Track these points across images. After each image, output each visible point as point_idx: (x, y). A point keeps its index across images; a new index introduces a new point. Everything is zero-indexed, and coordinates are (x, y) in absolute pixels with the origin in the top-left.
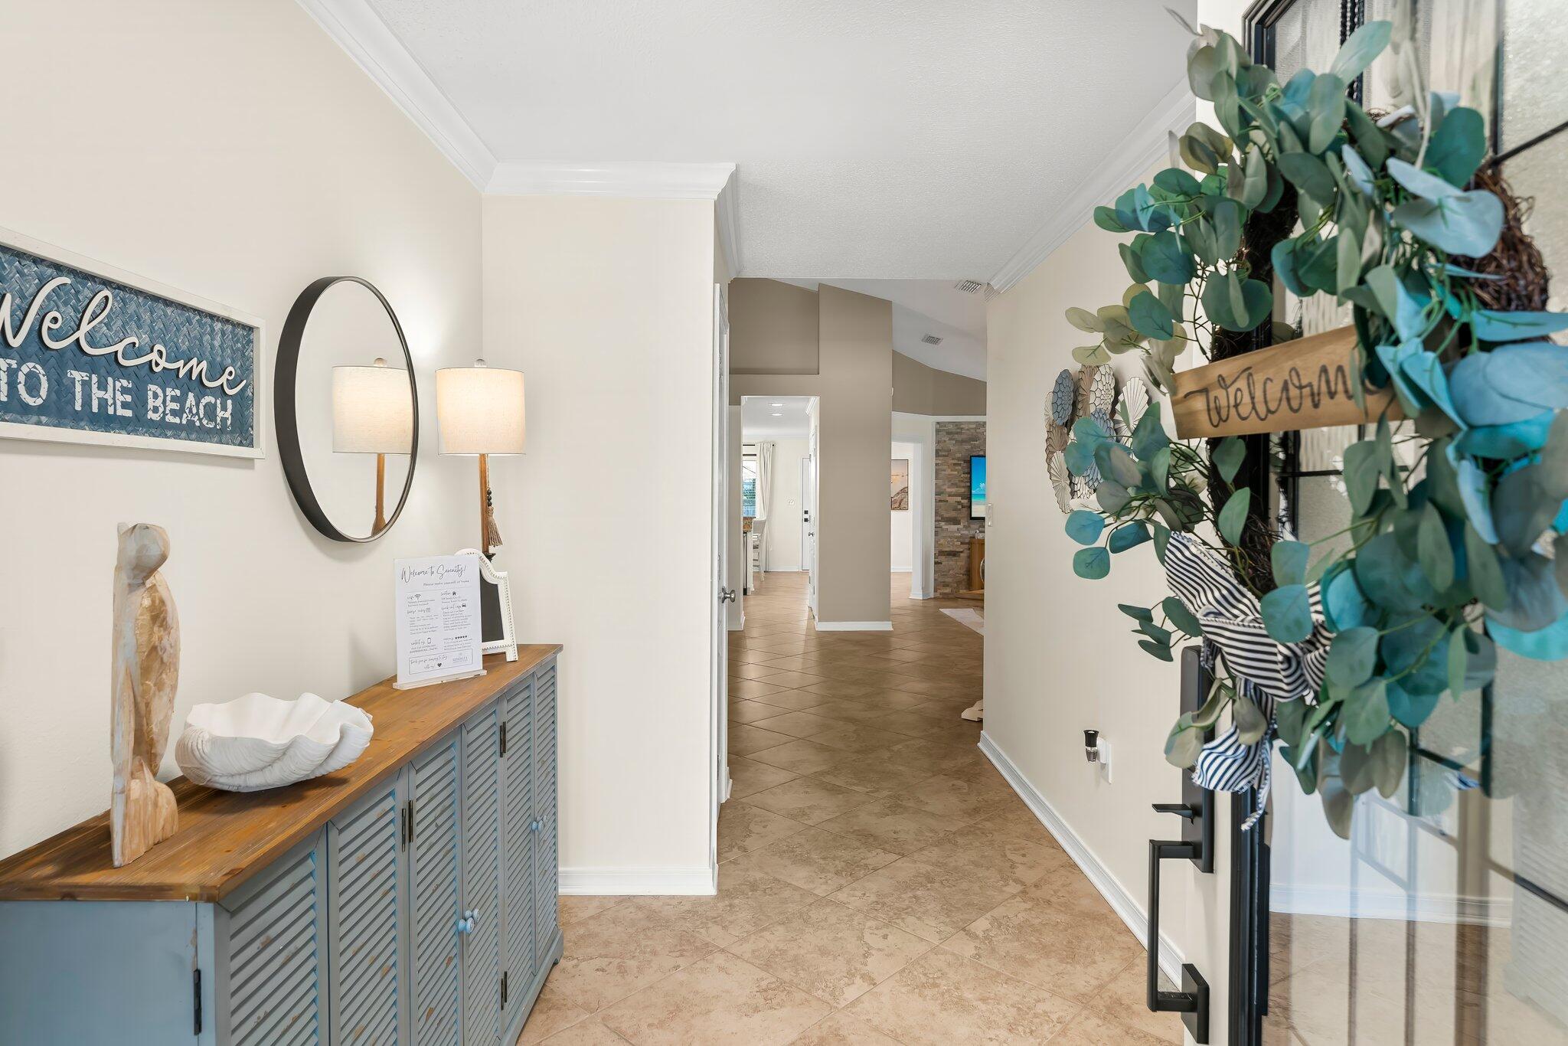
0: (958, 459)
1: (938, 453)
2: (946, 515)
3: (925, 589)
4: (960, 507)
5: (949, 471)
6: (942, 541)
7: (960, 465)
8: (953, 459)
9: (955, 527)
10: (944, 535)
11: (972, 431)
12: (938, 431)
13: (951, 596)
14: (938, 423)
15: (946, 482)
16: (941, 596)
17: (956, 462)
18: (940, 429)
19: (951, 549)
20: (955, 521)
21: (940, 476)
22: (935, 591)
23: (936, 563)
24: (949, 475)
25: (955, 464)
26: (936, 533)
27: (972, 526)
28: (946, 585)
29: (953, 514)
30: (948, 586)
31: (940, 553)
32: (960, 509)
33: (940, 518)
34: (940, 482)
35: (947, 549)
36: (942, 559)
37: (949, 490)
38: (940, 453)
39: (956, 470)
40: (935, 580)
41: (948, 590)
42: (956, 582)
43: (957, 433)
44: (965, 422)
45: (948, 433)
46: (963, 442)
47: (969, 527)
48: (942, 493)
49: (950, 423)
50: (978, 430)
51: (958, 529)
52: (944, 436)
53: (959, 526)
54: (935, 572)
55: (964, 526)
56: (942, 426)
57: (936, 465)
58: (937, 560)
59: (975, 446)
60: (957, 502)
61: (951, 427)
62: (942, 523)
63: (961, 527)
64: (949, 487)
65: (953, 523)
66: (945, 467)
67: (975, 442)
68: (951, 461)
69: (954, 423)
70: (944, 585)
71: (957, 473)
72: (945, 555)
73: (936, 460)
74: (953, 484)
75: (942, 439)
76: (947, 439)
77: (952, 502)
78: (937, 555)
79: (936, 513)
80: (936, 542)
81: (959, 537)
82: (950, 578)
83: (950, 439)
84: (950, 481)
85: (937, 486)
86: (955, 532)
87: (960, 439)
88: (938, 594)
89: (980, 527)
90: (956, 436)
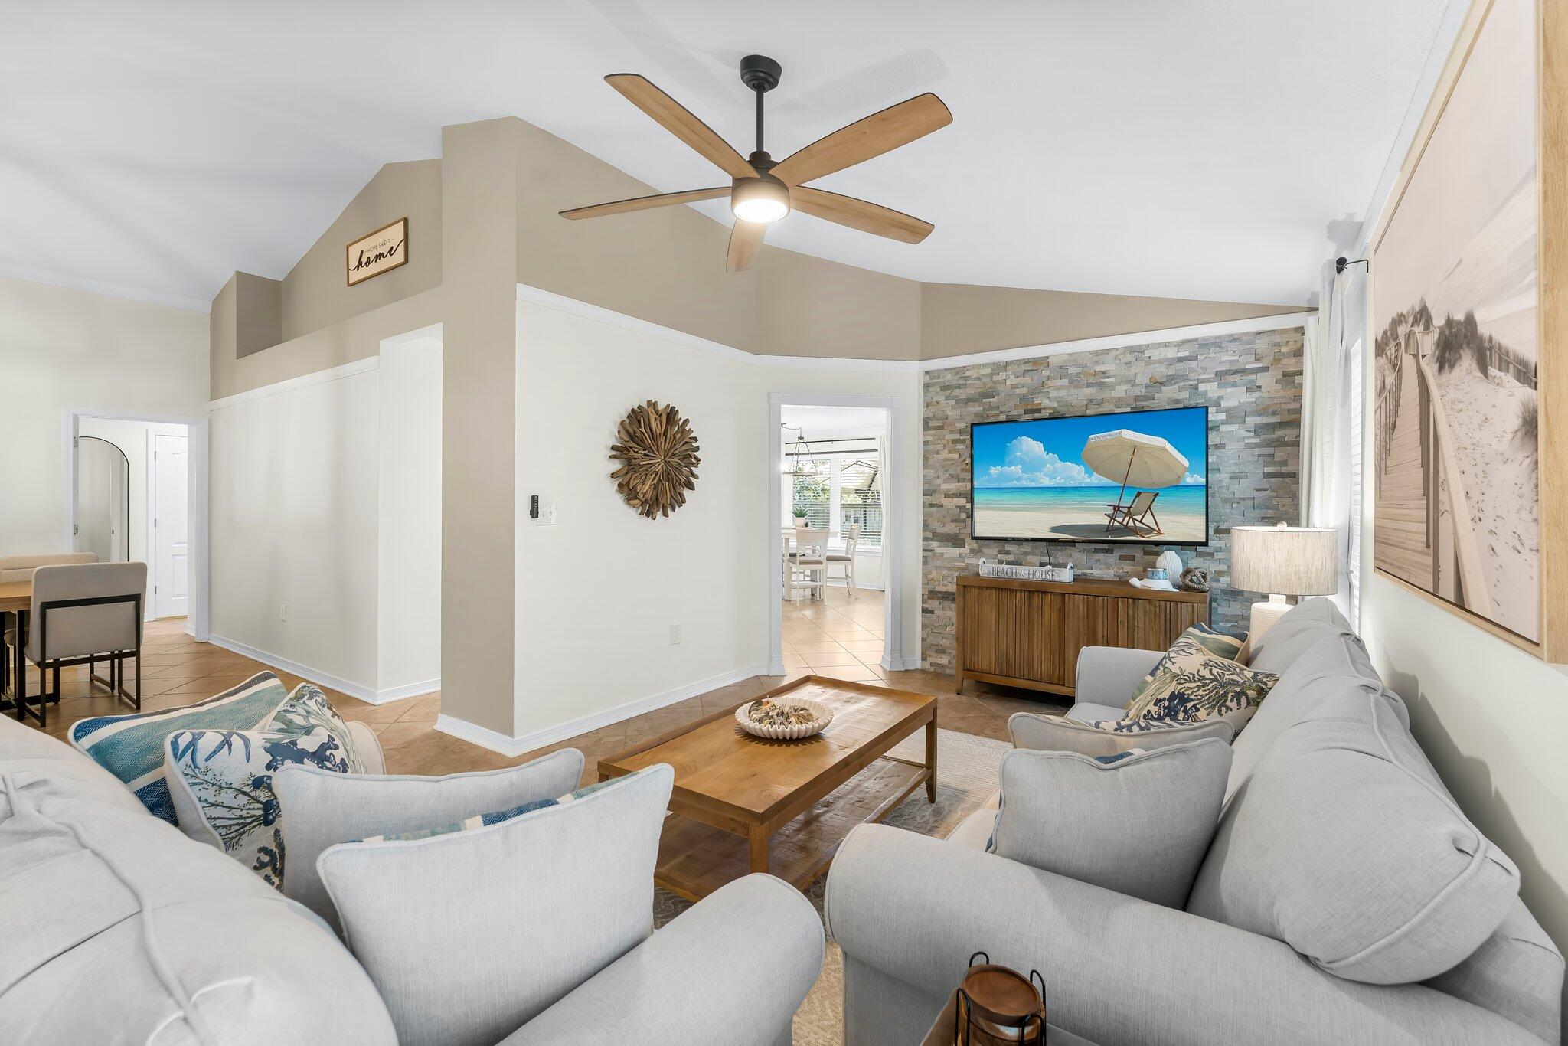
0: (961, 432)
1: (926, 421)
2: (940, 530)
6: (934, 574)
7: (964, 441)
8: (952, 432)
9: (955, 551)
10: (938, 563)
11: (985, 380)
12: (927, 386)
14: (927, 373)
15: (941, 474)
16: (932, 669)
17: (957, 436)
18: (932, 383)
19: (949, 588)
20: (956, 541)
21: (931, 462)
22: (924, 658)
23: (925, 611)
24: (945, 460)
25: (955, 442)
26: (925, 563)
27: (985, 550)
28: (939, 650)
29: (951, 528)
30: (944, 652)
31: (932, 595)
33: (931, 535)
34: (931, 473)
35: (943, 589)
36: (934, 604)
37: (945, 486)
38: (931, 424)
39: (957, 451)
40: (923, 640)
41: (944, 660)
43: (959, 387)
44: (973, 367)
45: (944, 388)
46: (968, 400)
47: (980, 551)
48: (934, 491)
49: (946, 370)
50: (995, 378)
51: (960, 555)
52: (937, 393)
53: (962, 550)
54: (924, 626)
55: (972, 551)
56: (934, 377)
57: (926, 443)
58: (925, 606)
59: (991, 408)
60: (958, 507)
61: (949, 376)
62: (935, 544)
63: (966, 550)
64: (946, 481)
65: (953, 544)
66: (939, 447)
67: (991, 400)
68: (949, 437)
69: (951, 369)
70: (937, 652)
71: (957, 456)
72: (938, 598)
73: (924, 435)
74: (952, 476)
75: (935, 400)
76: (941, 399)
77: (950, 507)
78: (926, 597)
79: (925, 525)
80: (925, 575)
81: (962, 569)
82: (947, 638)
83: (948, 398)
84: (946, 471)
85: (927, 480)
86: (953, 560)
87: (963, 397)
88: (927, 666)
89: (1000, 552)
90: (957, 392)
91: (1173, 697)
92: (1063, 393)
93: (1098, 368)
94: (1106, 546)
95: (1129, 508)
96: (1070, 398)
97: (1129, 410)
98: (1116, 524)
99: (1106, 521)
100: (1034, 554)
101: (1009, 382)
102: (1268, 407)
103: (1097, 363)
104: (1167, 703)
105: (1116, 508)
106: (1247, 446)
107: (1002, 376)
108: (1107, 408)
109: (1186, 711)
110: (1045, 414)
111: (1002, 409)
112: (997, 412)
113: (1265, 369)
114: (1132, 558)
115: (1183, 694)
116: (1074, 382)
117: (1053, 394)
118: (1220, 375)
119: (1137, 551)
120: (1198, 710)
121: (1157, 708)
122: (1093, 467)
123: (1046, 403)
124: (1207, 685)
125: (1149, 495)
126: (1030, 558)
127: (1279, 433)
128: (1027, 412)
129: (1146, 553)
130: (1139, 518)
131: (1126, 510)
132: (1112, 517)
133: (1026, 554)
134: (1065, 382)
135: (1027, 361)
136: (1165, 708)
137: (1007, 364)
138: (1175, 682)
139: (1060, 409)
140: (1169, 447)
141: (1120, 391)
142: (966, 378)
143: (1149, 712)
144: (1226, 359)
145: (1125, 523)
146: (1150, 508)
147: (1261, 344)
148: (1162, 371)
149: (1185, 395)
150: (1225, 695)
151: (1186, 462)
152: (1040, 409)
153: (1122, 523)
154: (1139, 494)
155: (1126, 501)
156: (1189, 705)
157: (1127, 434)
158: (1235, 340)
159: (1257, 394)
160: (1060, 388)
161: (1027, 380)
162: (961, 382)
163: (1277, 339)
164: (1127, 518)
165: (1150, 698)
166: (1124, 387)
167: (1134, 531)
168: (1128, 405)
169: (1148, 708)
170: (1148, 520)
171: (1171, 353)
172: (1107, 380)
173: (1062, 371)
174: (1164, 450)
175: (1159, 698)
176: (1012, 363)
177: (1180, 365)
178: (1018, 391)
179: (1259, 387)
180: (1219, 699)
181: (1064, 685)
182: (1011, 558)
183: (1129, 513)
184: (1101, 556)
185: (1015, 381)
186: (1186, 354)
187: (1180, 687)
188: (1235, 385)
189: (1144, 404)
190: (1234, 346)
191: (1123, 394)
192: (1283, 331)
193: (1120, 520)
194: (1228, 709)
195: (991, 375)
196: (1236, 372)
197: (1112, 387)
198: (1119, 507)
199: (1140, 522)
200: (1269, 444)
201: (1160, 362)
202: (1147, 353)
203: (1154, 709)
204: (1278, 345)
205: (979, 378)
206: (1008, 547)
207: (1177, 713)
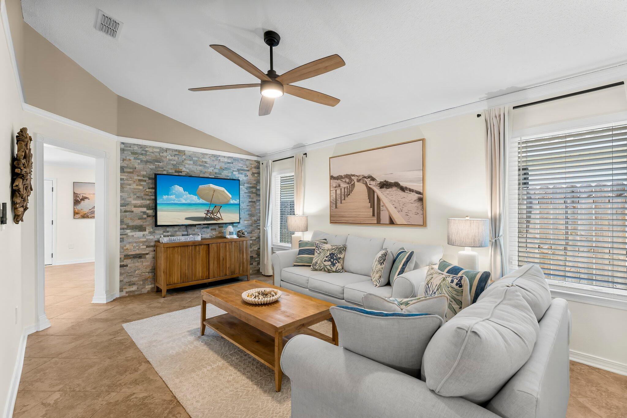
0: (144, 176)
1: (122, 169)
2: (131, 224)
3: (109, 291)
4: (145, 216)
5: (134, 186)
6: (127, 247)
7: (145, 181)
8: (138, 176)
9: (141, 234)
10: (131, 240)
11: (156, 154)
12: (122, 150)
13: (136, 293)
14: (123, 143)
15: (132, 195)
16: (127, 295)
17: (141, 178)
18: (124, 149)
19: (138, 252)
20: (141, 228)
21: (125, 189)
22: (121, 290)
23: (121, 266)
24: (134, 189)
25: (140, 180)
26: (122, 240)
27: (157, 232)
28: (131, 284)
29: (138, 222)
30: (134, 284)
31: (126, 257)
32: (145, 219)
33: (125, 226)
34: (125, 195)
35: (134, 253)
36: (128, 262)
37: (134, 202)
38: (125, 170)
39: (141, 185)
40: (121, 281)
41: (134, 288)
42: (143, 280)
43: (142, 154)
44: (150, 147)
45: (134, 153)
46: (147, 162)
48: (128, 204)
49: (134, 144)
50: (161, 154)
51: (144, 235)
52: (129, 155)
53: (144, 233)
54: (121, 274)
55: (150, 232)
56: (127, 147)
57: (121, 179)
58: (122, 263)
59: (159, 167)
60: (142, 212)
61: (136, 148)
62: (128, 231)
63: (146, 233)
64: (134, 199)
65: (139, 230)
66: (130, 182)
67: (159, 164)
68: (136, 178)
69: (138, 145)
70: (129, 285)
71: (141, 187)
72: (130, 258)
73: (121, 175)
74: (138, 197)
75: (128, 158)
76: (132, 158)
77: (137, 212)
78: (122, 259)
79: (122, 222)
80: (122, 248)
81: (145, 242)
82: (136, 277)
83: (135, 159)
84: (135, 194)
85: (122, 198)
86: (141, 238)
87: (145, 159)
88: (124, 294)
89: (164, 232)
90: (141, 157)
91: (330, 254)
92: (191, 167)
93: (204, 160)
94: (206, 226)
95: (212, 211)
96: (193, 169)
97: (214, 177)
98: (208, 216)
99: (204, 215)
100: (180, 231)
101: (168, 157)
102: (249, 182)
103: (203, 158)
104: (330, 256)
105: (208, 211)
106: (245, 193)
107: (165, 154)
108: (207, 175)
109: (335, 256)
110: (183, 174)
111: (164, 168)
112: (162, 170)
113: (248, 171)
114: (215, 229)
115: (332, 253)
116: (195, 163)
117: (187, 166)
118: (239, 170)
119: (216, 227)
120: (338, 255)
121: (327, 258)
122: (200, 197)
123: (184, 169)
124: (336, 250)
125: (218, 207)
126: (178, 233)
127: (252, 190)
128: (176, 172)
129: (219, 227)
130: (215, 214)
131: (211, 212)
132: (207, 214)
133: (176, 231)
134: (191, 162)
135: (176, 151)
136: (330, 257)
137: (167, 150)
138: (329, 251)
139: (189, 173)
140: (226, 191)
141: (210, 170)
142: (146, 151)
143: (325, 260)
144: (240, 165)
145: (211, 216)
146: (219, 211)
147: (248, 163)
148: (224, 166)
149: (230, 175)
150: (341, 250)
151: (231, 196)
152: (182, 171)
153: (210, 216)
154: (215, 206)
155: (211, 209)
156: (335, 255)
157: (212, 186)
158: (242, 160)
159: (247, 178)
160: (190, 164)
161: (176, 158)
162: (143, 152)
163: (251, 162)
164: (212, 215)
165: (323, 257)
166: (212, 168)
167: (214, 219)
168: (213, 175)
169: (324, 259)
170: (218, 215)
171: (226, 160)
172: (206, 165)
173: (190, 158)
174: (224, 191)
175: (326, 256)
176: (169, 149)
177: (229, 165)
178: (172, 162)
179: (247, 175)
180: (340, 252)
181: (209, 279)
182: (169, 234)
183: (212, 213)
184: (205, 230)
185: (171, 158)
186: (230, 161)
187: (331, 252)
188: (242, 174)
189: (218, 175)
190: (242, 162)
191: (211, 171)
192: (252, 161)
193: (209, 215)
194: (342, 253)
195: (159, 153)
196: (242, 170)
197: (208, 168)
198: (209, 211)
199: (216, 216)
200: (250, 192)
201: (223, 162)
202: (219, 158)
203: (327, 259)
204: (251, 164)
205: (153, 153)
206: (168, 229)
207: (334, 258)
